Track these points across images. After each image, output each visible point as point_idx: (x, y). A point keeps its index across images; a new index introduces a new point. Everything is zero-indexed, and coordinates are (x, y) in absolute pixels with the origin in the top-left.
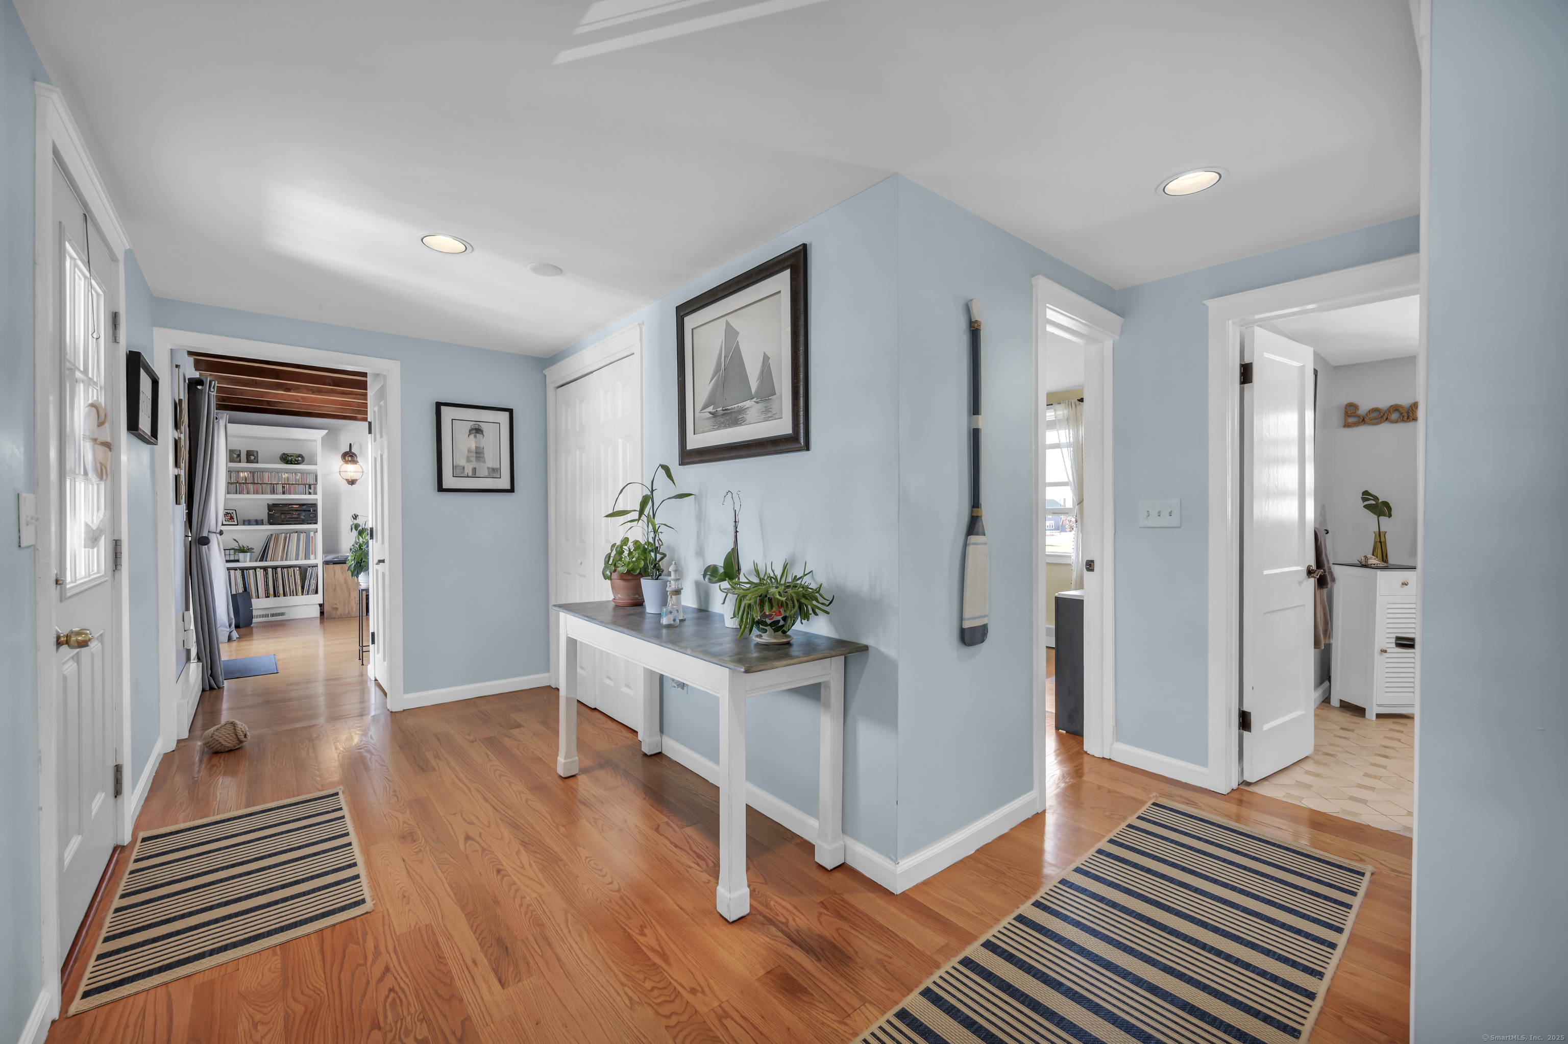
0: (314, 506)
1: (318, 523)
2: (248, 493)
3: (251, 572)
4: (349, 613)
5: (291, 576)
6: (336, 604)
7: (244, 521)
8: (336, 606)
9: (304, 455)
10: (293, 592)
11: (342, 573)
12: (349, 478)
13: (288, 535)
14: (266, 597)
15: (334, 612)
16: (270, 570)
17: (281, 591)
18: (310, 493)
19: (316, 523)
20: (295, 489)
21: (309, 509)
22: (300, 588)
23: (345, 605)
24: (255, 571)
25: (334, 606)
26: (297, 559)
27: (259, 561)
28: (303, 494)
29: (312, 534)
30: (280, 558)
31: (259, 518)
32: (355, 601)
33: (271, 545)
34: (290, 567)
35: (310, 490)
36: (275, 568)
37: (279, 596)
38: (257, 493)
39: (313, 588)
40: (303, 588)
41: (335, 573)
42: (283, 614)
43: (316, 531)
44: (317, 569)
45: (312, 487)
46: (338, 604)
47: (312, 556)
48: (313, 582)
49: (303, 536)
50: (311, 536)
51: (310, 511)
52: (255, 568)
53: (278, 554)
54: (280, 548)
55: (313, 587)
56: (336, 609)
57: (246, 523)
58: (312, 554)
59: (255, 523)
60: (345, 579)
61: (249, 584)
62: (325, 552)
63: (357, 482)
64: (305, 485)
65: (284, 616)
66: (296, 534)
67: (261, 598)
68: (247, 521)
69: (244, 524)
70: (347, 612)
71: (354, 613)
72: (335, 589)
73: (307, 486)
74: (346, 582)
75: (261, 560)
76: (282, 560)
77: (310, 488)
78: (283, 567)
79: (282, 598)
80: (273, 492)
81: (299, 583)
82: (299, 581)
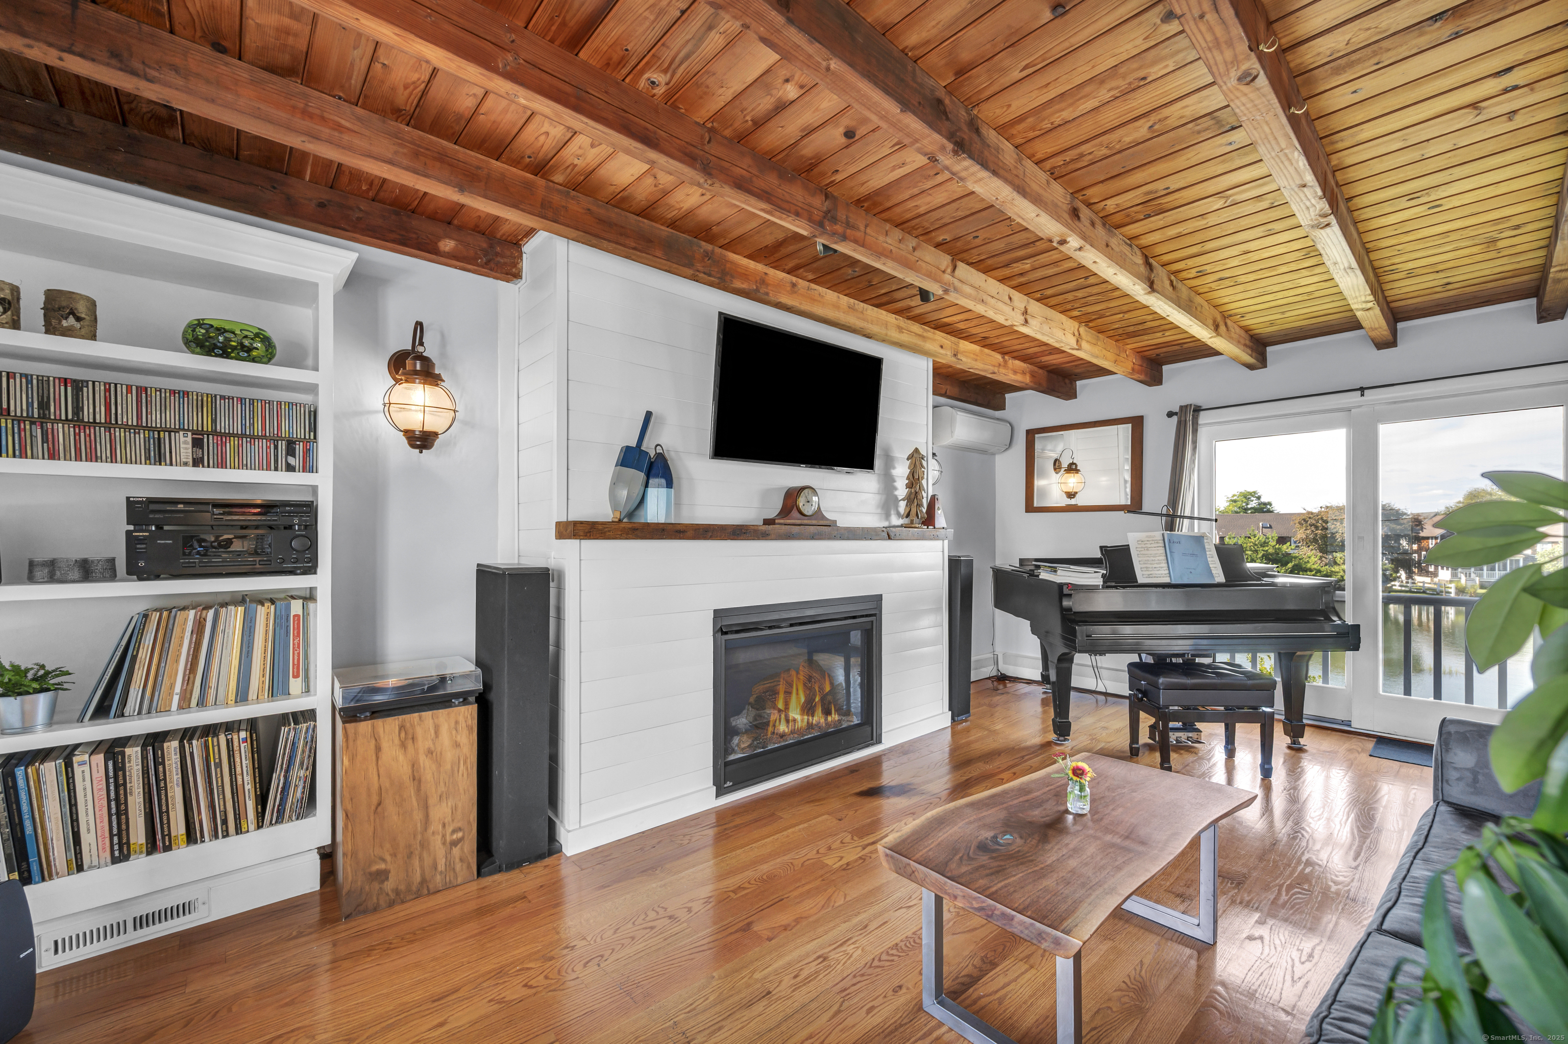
0: (308, 510)
1: (319, 570)
2: (53, 455)
3: (50, 770)
4: (424, 881)
5: (219, 765)
6: (383, 860)
7: (32, 564)
8: (383, 866)
9: (270, 333)
10: (225, 822)
11: (403, 745)
12: (417, 427)
13: (211, 613)
14: (115, 861)
15: (376, 886)
16: (133, 753)
17: (178, 826)
18: (290, 468)
19: (311, 568)
20: (238, 452)
21: (287, 523)
22: (251, 805)
23: (410, 855)
24: (69, 765)
25: (374, 868)
26: (242, 697)
27: (93, 718)
28: (269, 469)
29: (296, 607)
30: (176, 699)
31: (96, 553)
32: (444, 836)
33: (144, 654)
34: (209, 730)
35: (291, 460)
36: (154, 740)
37: (168, 848)
38: (93, 457)
39: (299, 794)
40: (262, 800)
41: (378, 749)
42: (184, 909)
43: (309, 597)
44: (315, 726)
45: (299, 448)
46: (388, 858)
47: (295, 685)
48: (299, 774)
49: (263, 614)
50: (292, 613)
51: (290, 527)
52: (67, 753)
53: (172, 686)
54: (177, 661)
55: (297, 793)
56: (382, 875)
57: (39, 573)
58: (296, 676)
59: (76, 574)
60: (414, 765)
61: (40, 824)
62: (341, 668)
63: (437, 443)
64: (275, 440)
65: (188, 917)
66: (241, 609)
67: (91, 867)
68: (44, 564)
69: (31, 579)
70: (417, 878)
71: (438, 878)
72: (379, 804)
73: (282, 446)
74: (416, 779)
75: (102, 711)
76: (184, 704)
77: (291, 451)
78: (187, 734)
79: (183, 854)
80: (158, 457)
81: (249, 787)
82: (248, 779)
